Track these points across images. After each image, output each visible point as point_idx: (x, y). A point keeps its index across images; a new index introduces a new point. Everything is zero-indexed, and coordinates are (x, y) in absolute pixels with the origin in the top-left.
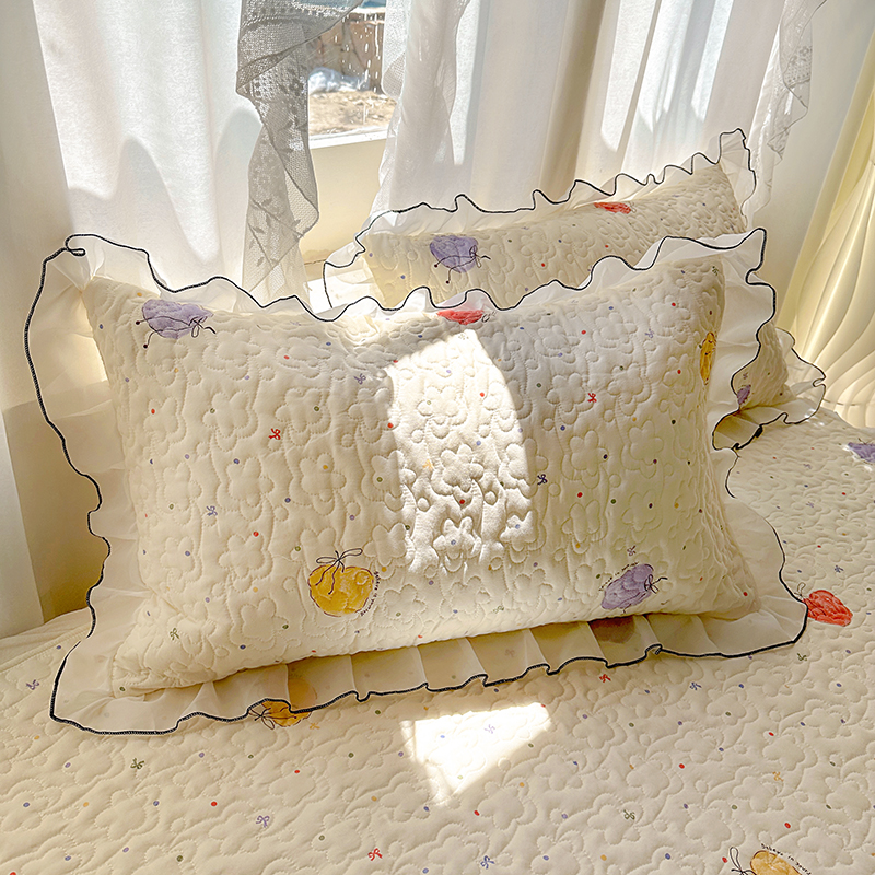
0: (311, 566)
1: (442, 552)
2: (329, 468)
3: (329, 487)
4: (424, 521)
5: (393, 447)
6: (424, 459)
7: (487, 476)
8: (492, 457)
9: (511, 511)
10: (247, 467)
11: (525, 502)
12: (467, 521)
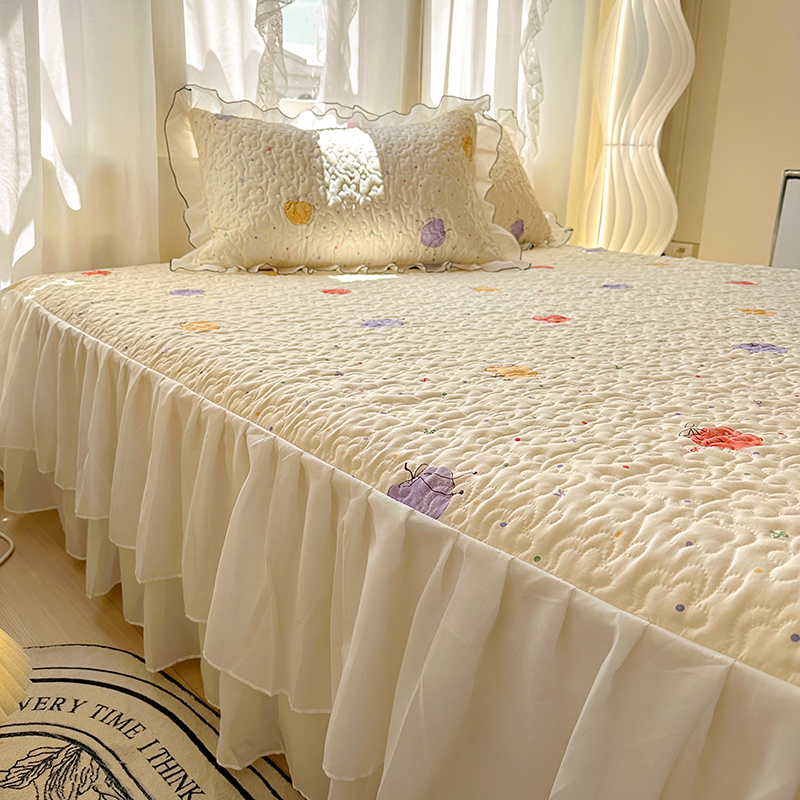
0: (285, 201)
1: (343, 199)
2: (292, 162)
3: (292, 169)
4: (334, 185)
5: (320, 154)
6: (333, 159)
7: (361, 168)
8: (364, 161)
9: (373, 184)
10: (257, 162)
11: (380, 181)
12: (354, 186)
